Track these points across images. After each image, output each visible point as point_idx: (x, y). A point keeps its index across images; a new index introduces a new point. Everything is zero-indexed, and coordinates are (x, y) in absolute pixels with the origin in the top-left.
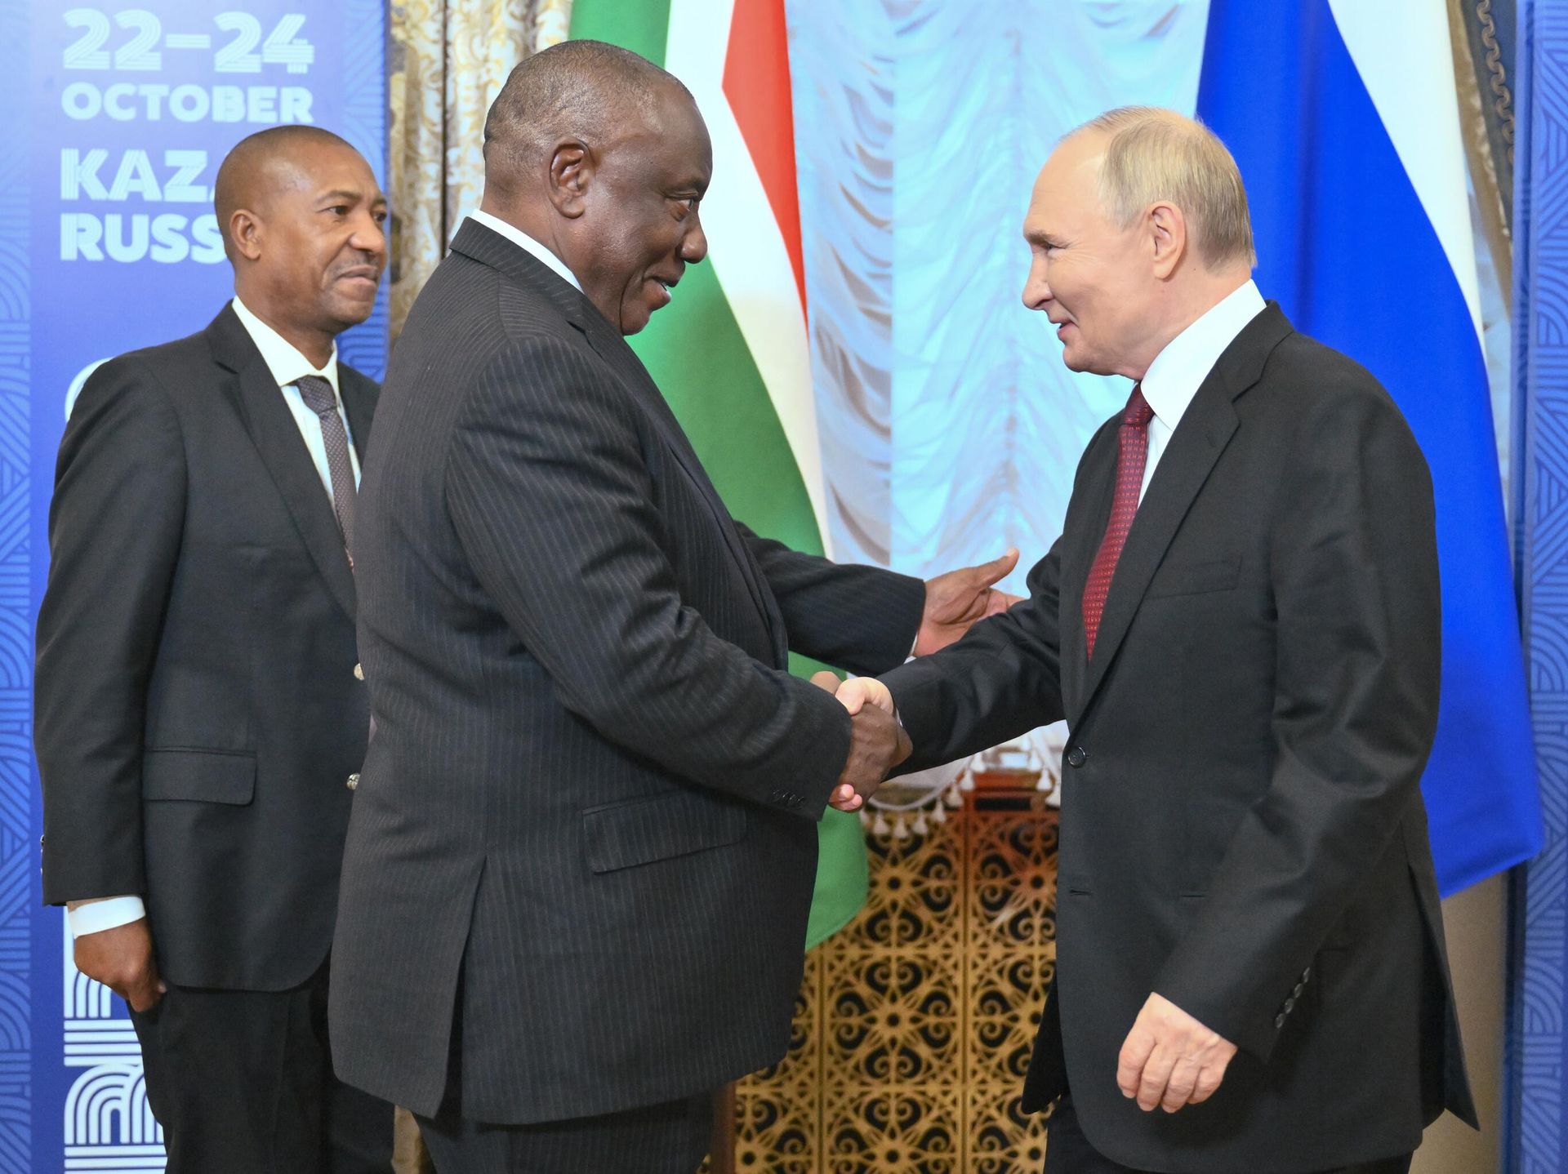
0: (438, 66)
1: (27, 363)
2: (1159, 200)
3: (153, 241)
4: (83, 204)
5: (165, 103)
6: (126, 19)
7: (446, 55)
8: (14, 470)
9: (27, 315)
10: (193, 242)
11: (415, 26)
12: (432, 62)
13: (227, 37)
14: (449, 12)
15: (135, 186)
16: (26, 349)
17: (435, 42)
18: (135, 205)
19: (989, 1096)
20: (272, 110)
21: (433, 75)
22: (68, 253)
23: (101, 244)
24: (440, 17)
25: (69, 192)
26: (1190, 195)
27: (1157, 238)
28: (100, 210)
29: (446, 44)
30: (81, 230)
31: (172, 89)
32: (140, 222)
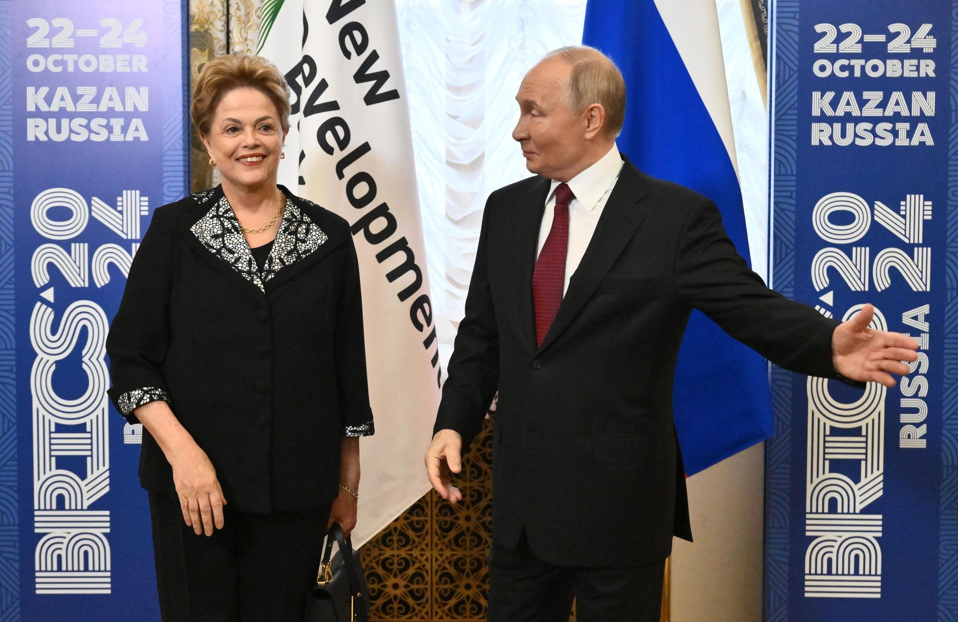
0: (224, 42)
1: (12, 191)
2: (594, 103)
3: (71, 131)
4: (38, 114)
5: (76, 63)
6: (57, 23)
7: (228, 38)
8: (7, 243)
9: (12, 168)
10: (90, 131)
11: (212, 24)
12: (219, 41)
13: (106, 31)
14: (230, 16)
15: (62, 104)
16: (11, 185)
17: (221, 31)
18: (62, 114)
19: (444, 557)
20: (128, 66)
21: (220, 47)
22: (31, 138)
23: (46, 133)
24: (224, 18)
25: (31, 108)
26: (609, 100)
27: (589, 120)
28: (46, 116)
29: (228, 32)
30: (37, 126)
31: (79, 57)
32: (65, 122)
